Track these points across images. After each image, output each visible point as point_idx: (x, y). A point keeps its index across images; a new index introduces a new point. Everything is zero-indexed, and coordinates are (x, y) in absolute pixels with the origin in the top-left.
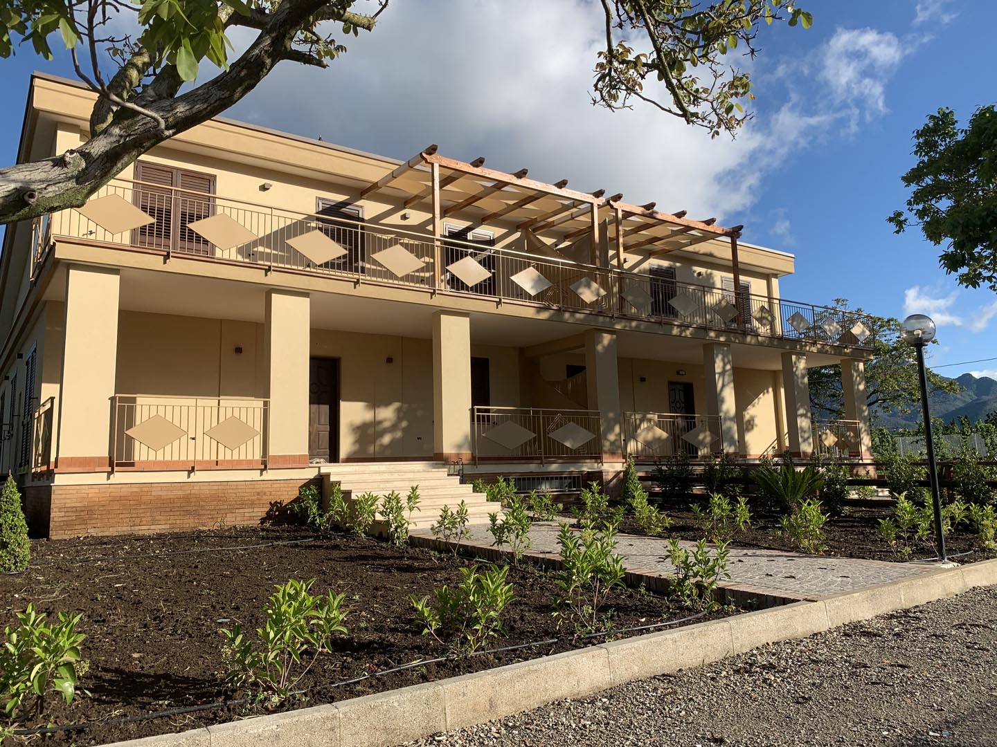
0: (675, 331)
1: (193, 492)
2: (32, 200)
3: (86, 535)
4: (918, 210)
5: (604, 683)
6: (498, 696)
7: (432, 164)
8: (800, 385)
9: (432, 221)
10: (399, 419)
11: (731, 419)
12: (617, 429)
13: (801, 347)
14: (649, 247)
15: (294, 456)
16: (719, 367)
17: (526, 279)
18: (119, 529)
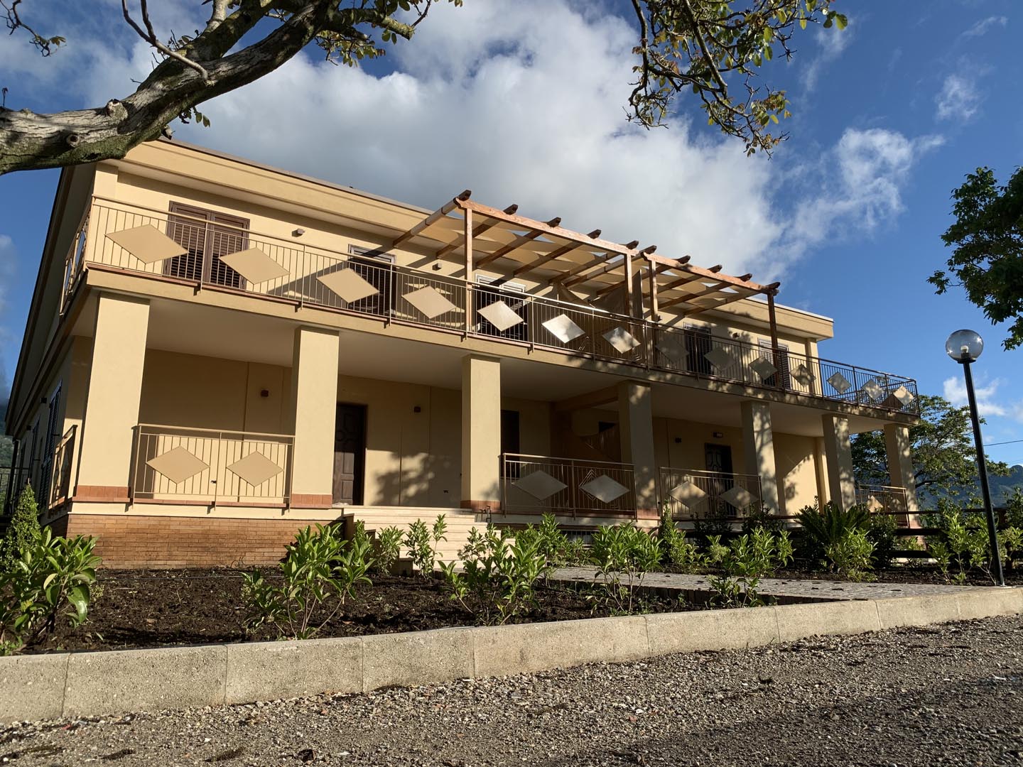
0: (712, 386)
1: (212, 528)
2: (74, 143)
3: (101, 567)
4: (960, 271)
5: (642, 652)
6: (529, 649)
7: (466, 210)
8: (843, 448)
9: (464, 272)
10: (426, 470)
11: (771, 480)
12: (652, 484)
13: (843, 408)
14: (681, 305)
15: (318, 495)
16: (757, 425)
17: (559, 327)
18: (135, 563)
